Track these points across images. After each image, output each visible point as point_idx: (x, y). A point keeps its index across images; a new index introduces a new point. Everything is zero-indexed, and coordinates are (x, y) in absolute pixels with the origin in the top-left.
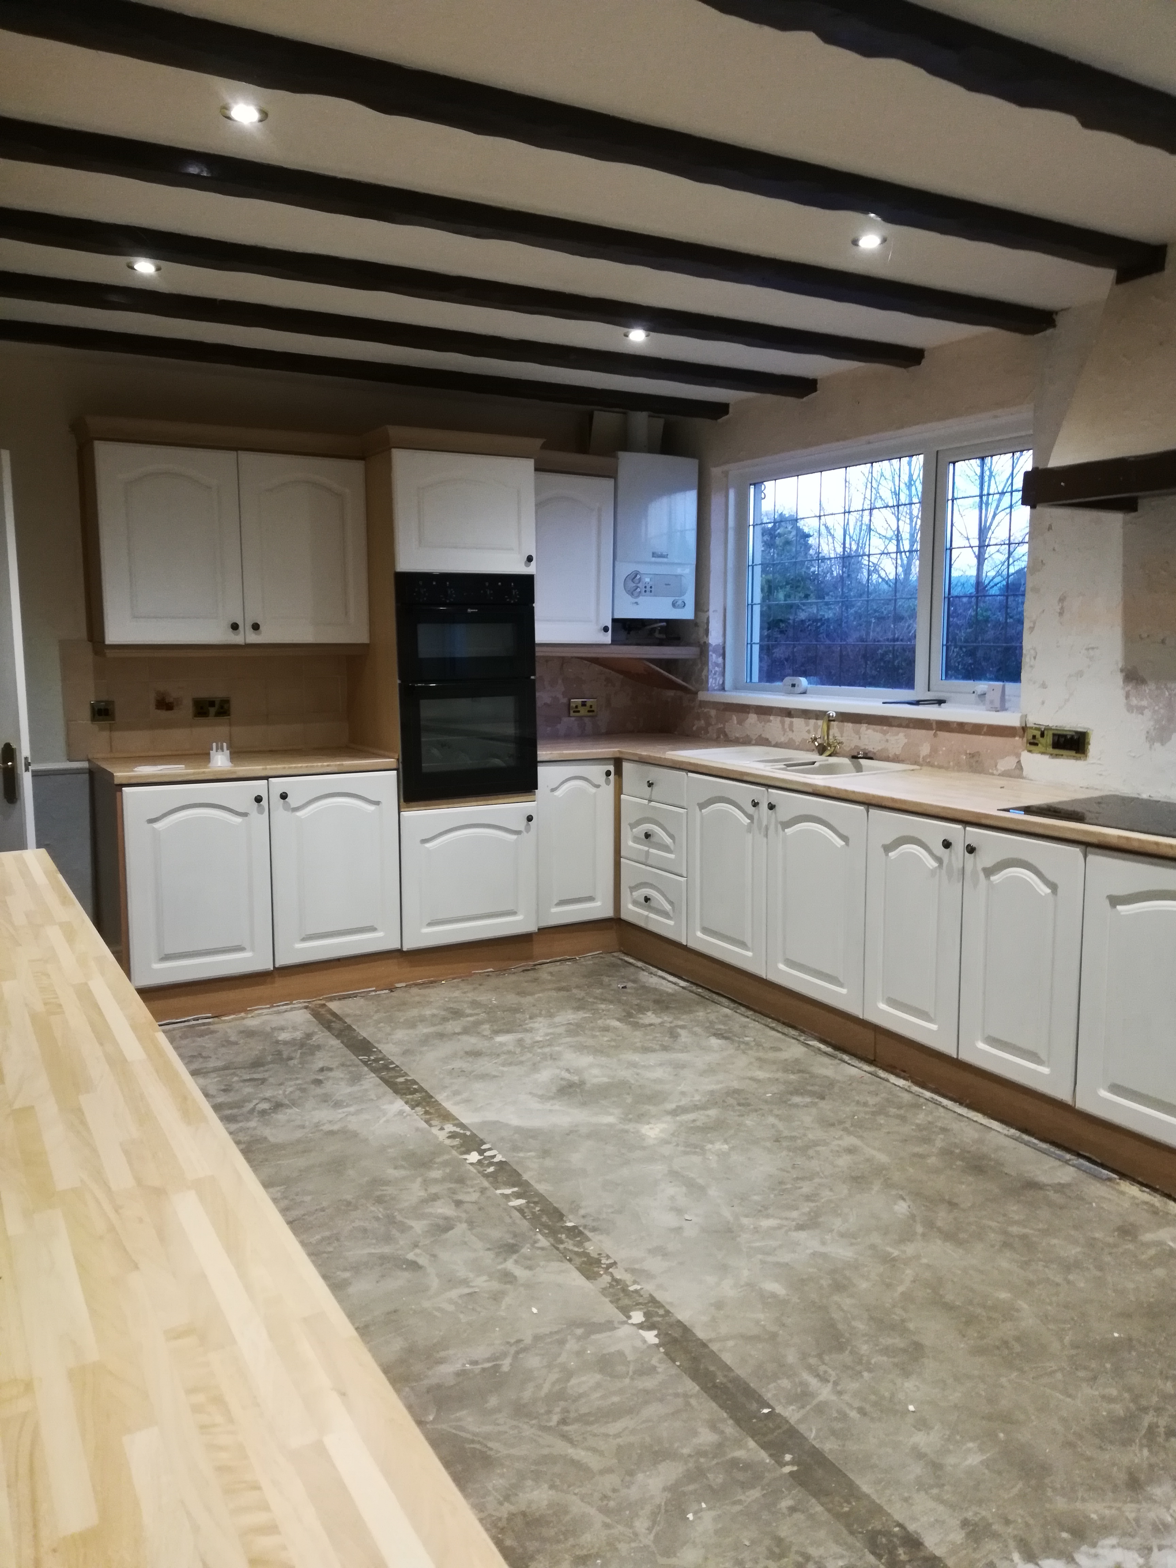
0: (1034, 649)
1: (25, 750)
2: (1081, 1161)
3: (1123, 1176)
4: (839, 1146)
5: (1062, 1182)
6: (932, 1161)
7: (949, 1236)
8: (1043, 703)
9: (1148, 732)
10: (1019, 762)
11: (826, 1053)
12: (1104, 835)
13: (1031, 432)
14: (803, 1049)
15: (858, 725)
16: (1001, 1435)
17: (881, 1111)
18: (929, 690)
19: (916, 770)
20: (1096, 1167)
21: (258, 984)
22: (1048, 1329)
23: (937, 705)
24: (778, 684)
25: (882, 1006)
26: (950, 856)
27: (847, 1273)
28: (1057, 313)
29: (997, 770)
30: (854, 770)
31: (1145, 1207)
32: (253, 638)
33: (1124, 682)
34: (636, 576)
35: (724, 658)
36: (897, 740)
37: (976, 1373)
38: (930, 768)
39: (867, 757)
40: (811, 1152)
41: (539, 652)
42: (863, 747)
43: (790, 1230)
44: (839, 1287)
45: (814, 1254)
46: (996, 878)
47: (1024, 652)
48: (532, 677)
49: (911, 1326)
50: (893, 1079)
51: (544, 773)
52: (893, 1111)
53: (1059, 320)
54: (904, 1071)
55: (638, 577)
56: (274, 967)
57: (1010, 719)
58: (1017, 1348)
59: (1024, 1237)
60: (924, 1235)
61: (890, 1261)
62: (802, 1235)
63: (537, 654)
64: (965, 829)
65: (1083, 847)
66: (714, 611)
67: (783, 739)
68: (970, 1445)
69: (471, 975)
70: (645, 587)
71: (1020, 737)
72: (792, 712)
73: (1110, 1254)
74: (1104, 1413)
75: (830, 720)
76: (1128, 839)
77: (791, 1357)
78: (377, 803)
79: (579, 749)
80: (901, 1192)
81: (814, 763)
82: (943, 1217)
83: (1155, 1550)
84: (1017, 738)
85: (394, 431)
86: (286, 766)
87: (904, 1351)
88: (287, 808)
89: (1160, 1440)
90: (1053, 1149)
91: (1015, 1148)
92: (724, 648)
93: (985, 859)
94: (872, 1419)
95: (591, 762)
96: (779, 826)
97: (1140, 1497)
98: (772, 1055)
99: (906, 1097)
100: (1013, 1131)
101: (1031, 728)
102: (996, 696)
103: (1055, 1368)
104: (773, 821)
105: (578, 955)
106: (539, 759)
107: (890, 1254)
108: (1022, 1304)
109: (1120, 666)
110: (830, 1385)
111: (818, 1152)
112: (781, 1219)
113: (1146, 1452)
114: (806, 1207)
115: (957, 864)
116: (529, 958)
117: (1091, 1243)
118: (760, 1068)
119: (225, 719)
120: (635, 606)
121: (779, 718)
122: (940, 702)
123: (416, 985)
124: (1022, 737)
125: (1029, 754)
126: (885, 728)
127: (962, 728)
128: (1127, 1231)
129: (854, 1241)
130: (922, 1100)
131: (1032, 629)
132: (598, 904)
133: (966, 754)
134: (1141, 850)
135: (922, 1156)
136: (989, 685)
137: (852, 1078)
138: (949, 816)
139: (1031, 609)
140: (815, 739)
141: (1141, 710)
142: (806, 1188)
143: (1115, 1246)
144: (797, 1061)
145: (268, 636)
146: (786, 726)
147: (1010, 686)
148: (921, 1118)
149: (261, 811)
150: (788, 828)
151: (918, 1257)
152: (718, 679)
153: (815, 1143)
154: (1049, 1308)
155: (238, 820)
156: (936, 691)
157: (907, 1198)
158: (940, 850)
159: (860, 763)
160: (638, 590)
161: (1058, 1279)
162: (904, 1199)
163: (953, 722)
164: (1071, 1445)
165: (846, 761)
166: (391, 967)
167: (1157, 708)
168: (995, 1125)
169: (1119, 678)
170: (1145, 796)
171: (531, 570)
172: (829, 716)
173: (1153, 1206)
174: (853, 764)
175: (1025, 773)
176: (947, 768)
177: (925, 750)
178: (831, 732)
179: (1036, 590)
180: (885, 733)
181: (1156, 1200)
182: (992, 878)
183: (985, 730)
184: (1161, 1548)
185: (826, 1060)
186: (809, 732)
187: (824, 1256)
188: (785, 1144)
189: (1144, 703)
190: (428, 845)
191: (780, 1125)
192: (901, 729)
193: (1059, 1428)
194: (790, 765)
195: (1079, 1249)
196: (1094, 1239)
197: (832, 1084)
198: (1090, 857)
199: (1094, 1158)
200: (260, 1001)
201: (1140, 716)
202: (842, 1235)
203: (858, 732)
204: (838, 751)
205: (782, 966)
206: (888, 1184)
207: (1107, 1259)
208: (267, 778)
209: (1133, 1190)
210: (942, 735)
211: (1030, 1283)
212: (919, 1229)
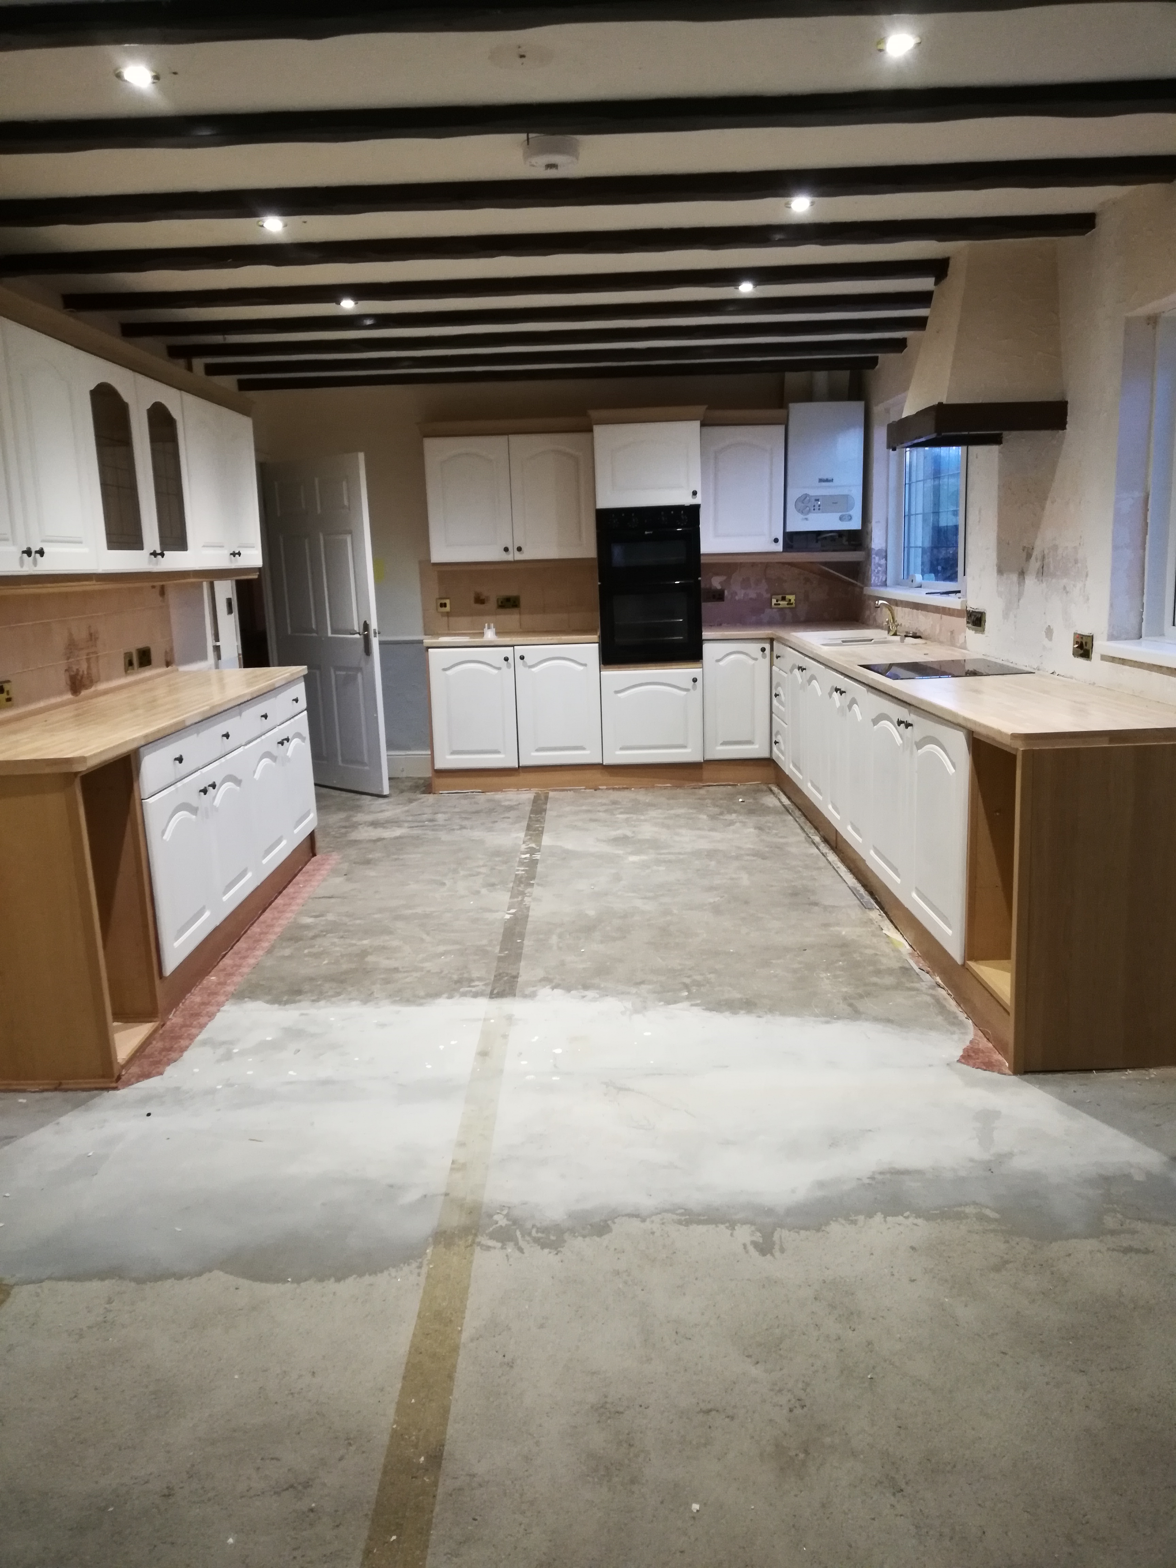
0: (971, 550)
1: (374, 625)
8: (972, 590)
9: (1002, 612)
10: (965, 636)
21: (507, 775)
29: (959, 643)
32: (519, 557)
33: (998, 574)
34: (806, 497)
35: (886, 560)
36: (929, 622)
41: (703, 560)
48: (700, 578)
51: (707, 648)
55: (808, 498)
56: (519, 766)
63: (702, 561)
66: (876, 522)
69: (653, 787)
70: (814, 506)
78: (585, 665)
79: (739, 631)
85: (594, 414)
86: (525, 639)
88: (525, 665)
92: (886, 551)
95: (750, 641)
101: (968, 611)
105: (739, 782)
106: (703, 638)
109: (996, 561)
116: (701, 780)
119: (516, 610)
120: (806, 522)
123: (614, 789)
124: (965, 617)
125: (968, 628)
126: (926, 613)
131: (970, 534)
132: (757, 746)
133: (950, 631)
139: (971, 519)
141: (1001, 595)
145: (528, 555)
149: (509, 666)
152: (881, 577)
155: (495, 671)
160: (808, 508)
166: (597, 775)
167: (1004, 593)
169: (995, 570)
171: (697, 501)
175: (967, 645)
179: (972, 504)
180: (926, 617)
183: (956, 612)
189: (1002, 589)
190: (619, 695)
192: (931, 614)
200: (509, 786)
201: (1001, 600)
208: (513, 646)
210: (944, 617)
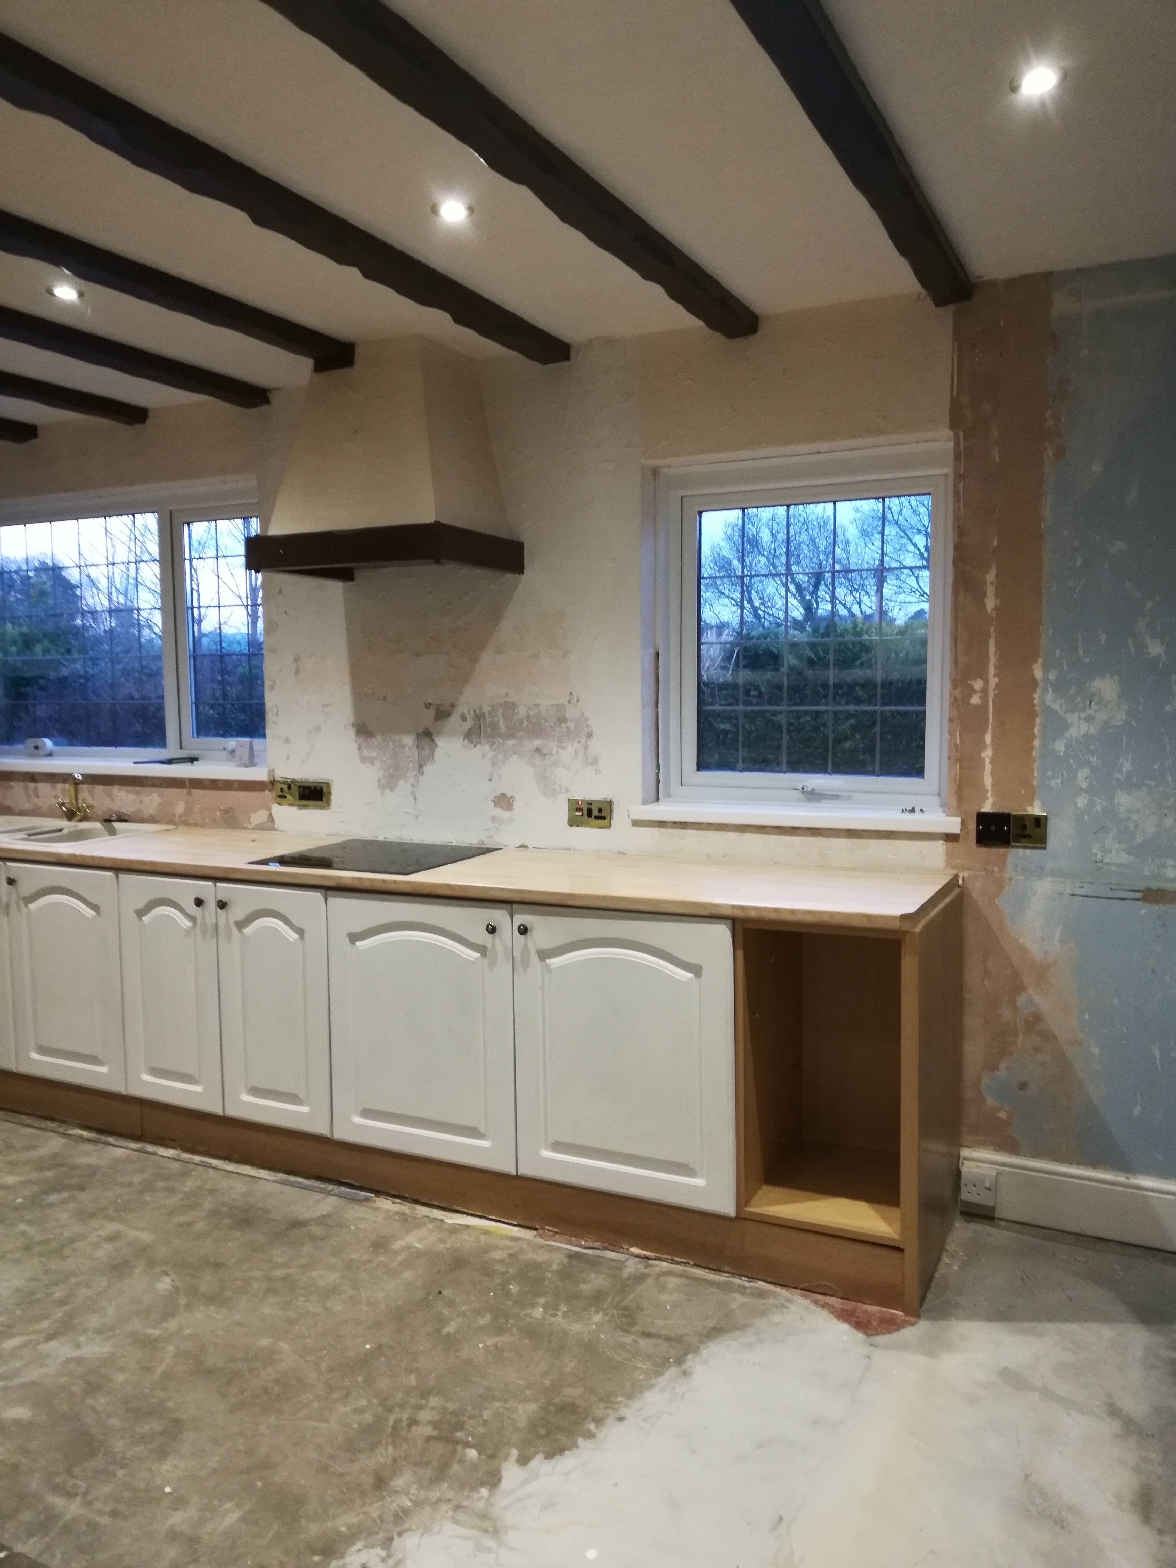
0: (276, 706)
2: (343, 1189)
3: (378, 1193)
4: (99, 1236)
5: (324, 1213)
6: (200, 1226)
7: (213, 1299)
8: (288, 757)
9: (379, 780)
10: (270, 815)
11: (89, 1140)
12: (340, 877)
13: (256, 500)
14: (63, 1141)
15: (109, 788)
16: (259, 1484)
17: (148, 1187)
18: (181, 748)
19: (171, 829)
20: (356, 1191)
22: (307, 1362)
23: (190, 764)
24: (20, 746)
25: (146, 1077)
26: (203, 914)
27: (103, 1370)
28: (270, 391)
29: (250, 823)
30: (106, 833)
31: (397, 1217)
33: (356, 736)
36: (151, 800)
37: (235, 1429)
38: (185, 827)
39: (122, 819)
40: (67, 1252)
42: (115, 809)
43: (39, 1343)
44: (93, 1389)
45: (68, 1361)
46: (247, 930)
47: (267, 709)
49: (171, 1404)
50: (162, 1151)
52: (160, 1184)
53: (272, 396)
54: (173, 1140)
57: (258, 774)
58: (276, 1390)
59: (285, 1278)
60: (188, 1306)
61: (150, 1344)
62: (53, 1344)
64: (215, 885)
65: (323, 891)
67: (27, 806)
68: (228, 1505)
71: (269, 791)
72: (37, 777)
73: (365, 1270)
74: (355, 1426)
75: (76, 783)
76: (360, 879)
77: (34, 1484)
80: (165, 1268)
81: (60, 830)
82: (207, 1282)
83: (396, 1537)
84: (267, 792)
87: (161, 1433)
89: (403, 1433)
90: (317, 1184)
91: (282, 1192)
93: (237, 913)
94: (125, 1518)
96: (22, 903)
97: (384, 1493)
98: (24, 1156)
99: (175, 1166)
100: (281, 1176)
101: (279, 782)
102: (245, 753)
103: (311, 1398)
104: (14, 897)
107: (150, 1335)
108: (283, 1345)
109: (352, 721)
110: (78, 1500)
111: (75, 1250)
112: (28, 1334)
113: (390, 1449)
114: (59, 1314)
115: (210, 920)
117: (349, 1266)
118: (11, 1173)
121: (22, 784)
122: (192, 760)
124: (271, 790)
125: (279, 807)
126: (137, 788)
127: (214, 785)
128: (380, 1245)
129: (111, 1334)
130: (192, 1166)
131: (272, 687)
133: (221, 809)
134: (373, 888)
135: (189, 1224)
136: (237, 742)
137: (117, 1161)
138: (199, 874)
139: (271, 668)
140: (63, 804)
141: (372, 761)
142: (59, 1292)
143: (370, 1261)
144: (55, 1155)
146: (31, 793)
147: (257, 742)
148: (189, 1184)
150: (31, 903)
151: (181, 1329)
153: (72, 1241)
154: (308, 1341)
156: (188, 749)
157: (170, 1272)
158: (192, 908)
159: (113, 827)
161: (318, 1309)
162: (167, 1274)
163: (206, 780)
164: (325, 1468)
165: (97, 825)
167: (384, 758)
168: (264, 1174)
169: (352, 732)
170: (381, 839)
172: (74, 778)
173: (403, 1214)
174: (105, 828)
175: (276, 825)
176: (203, 826)
177: (180, 808)
178: (80, 796)
179: (273, 651)
180: (138, 793)
181: (405, 1208)
182: (245, 930)
183: (236, 785)
184: (400, 1534)
185: (89, 1147)
186: (56, 797)
187: (78, 1360)
188: (36, 1249)
189: (374, 754)
191: (30, 1230)
192: (155, 789)
193: (315, 1456)
194: (34, 834)
195: (337, 1275)
196: (351, 1260)
197: (93, 1171)
198: (331, 900)
199: (353, 1182)
201: (372, 766)
202: (99, 1332)
203: (109, 795)
204: (89, 815)
205: (34, 1055)
206: (152, 1263)
207: (364, 1276)
209: (386, 1204)
210: (196, 792)
211: (291, 1322)
212: (183, 1301)
